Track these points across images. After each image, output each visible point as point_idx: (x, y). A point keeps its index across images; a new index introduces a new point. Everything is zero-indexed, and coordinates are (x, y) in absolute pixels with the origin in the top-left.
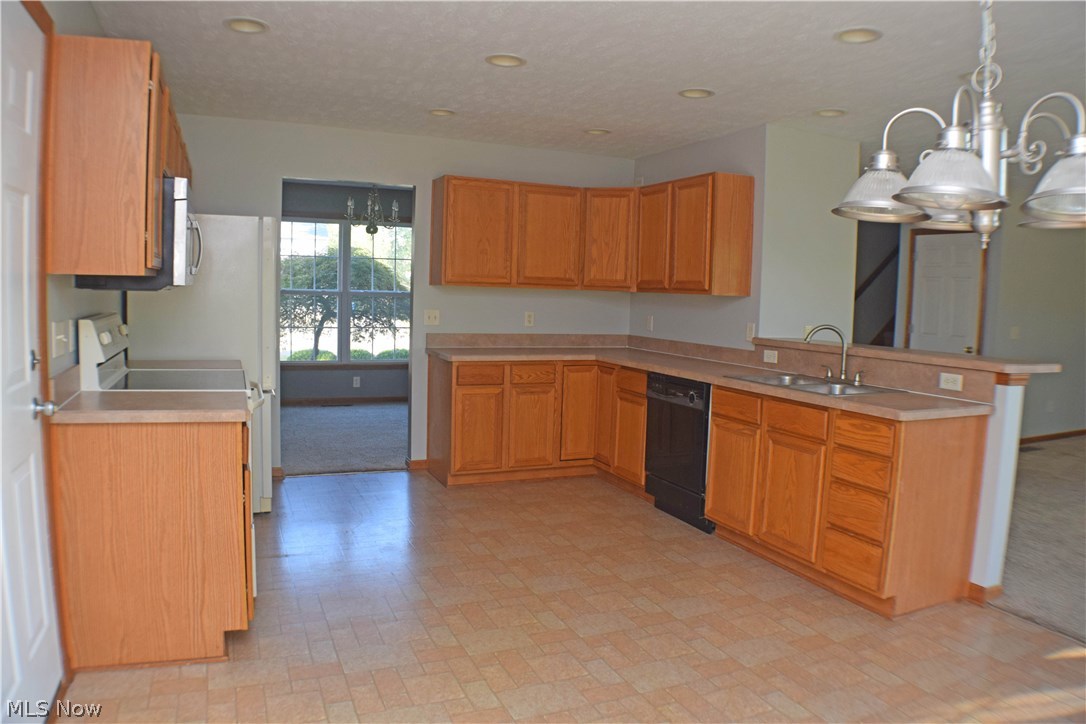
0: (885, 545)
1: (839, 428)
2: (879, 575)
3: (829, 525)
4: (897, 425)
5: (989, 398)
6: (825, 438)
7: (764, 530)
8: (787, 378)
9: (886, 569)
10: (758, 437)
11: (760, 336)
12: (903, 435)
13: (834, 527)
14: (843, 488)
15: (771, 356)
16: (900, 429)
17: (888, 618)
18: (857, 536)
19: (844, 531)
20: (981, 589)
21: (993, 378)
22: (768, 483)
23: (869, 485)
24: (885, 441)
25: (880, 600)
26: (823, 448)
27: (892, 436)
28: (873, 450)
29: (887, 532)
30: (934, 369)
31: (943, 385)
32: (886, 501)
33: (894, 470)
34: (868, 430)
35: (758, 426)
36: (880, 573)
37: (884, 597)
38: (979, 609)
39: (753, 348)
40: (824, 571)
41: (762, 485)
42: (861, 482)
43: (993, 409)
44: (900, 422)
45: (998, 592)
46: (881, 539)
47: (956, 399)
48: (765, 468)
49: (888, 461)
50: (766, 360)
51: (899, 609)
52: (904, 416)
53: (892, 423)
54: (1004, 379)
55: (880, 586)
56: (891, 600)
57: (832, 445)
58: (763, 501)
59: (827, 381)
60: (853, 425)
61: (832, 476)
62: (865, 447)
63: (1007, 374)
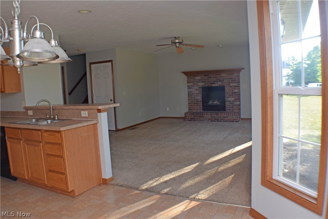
0: (66, 174)
1: (44, 136)
2: (66, 184)
3: (48, 170)
4: (61, 132)
5: (96, 118)
6: (41, 140)
7: (30, 176)
8: (34, 120)
9: (68, 182)
10: (22, 143)
11: (27, 106)
12: (63, 135)
13: (50, 171)
14: (49, 157)
15: (30, 113)
16: (62, 133)
17: (74, 197)
18: (57, 172)
19: (53, 171)
20: (106, 180)
21: (96, 111)
22: (28, 159)
23: (56, 154)
24: (58, 138)
25: (69, 192)
26: (41, 144)
27: (60, 136)
28: (55, 142)
29: (65, 169)
30: (79, 110)
31: (82, 115)
32: (62, 159)
33: (63, 148)
34: (52, 135)
35: (21, 140)
36: (67, 183)
37: (70, 191)
38: (106, 186)
39: (24, 111)
40: (51, 186)
41: (26, 160)
42: (54, 154)
43: (98, 121)
44: (62, 131)
45: (112, 179)
46: (64, 172)
47: (86, 119)
48: (26, 154)
49: (60, 145)
50: (29, 114)
51: (76, 194)
52: (62, 129)
53: (59, 132)
54: (99, 111)
55: (67, 188)
56: (73, 191)
57: (44, 143)
58: (27, 166)
59: (47, 119)
60: (48, 134)
61: (46, 153)
62: (53, 141)
63: (100, 109)
